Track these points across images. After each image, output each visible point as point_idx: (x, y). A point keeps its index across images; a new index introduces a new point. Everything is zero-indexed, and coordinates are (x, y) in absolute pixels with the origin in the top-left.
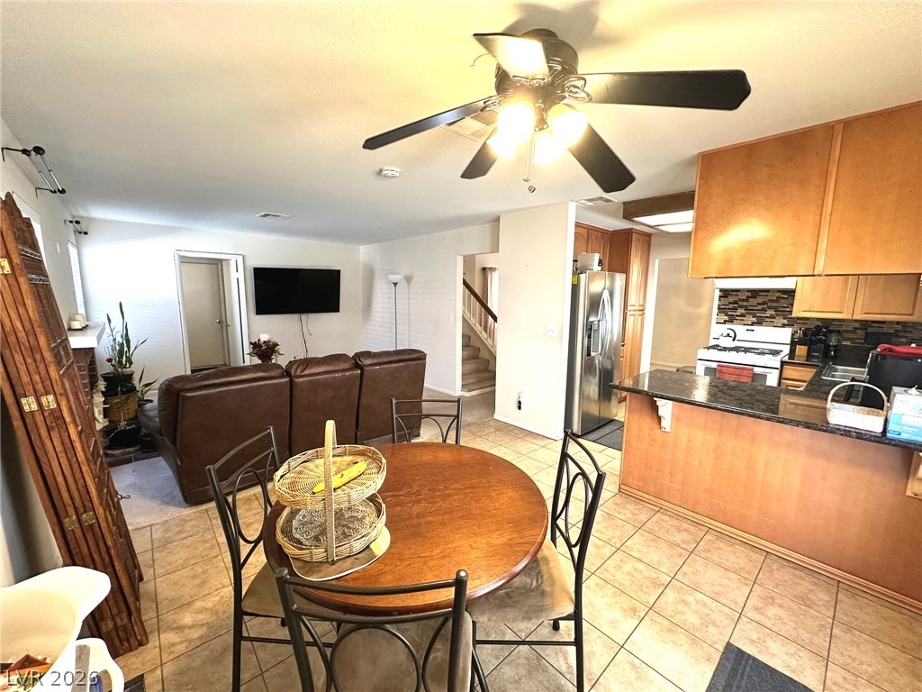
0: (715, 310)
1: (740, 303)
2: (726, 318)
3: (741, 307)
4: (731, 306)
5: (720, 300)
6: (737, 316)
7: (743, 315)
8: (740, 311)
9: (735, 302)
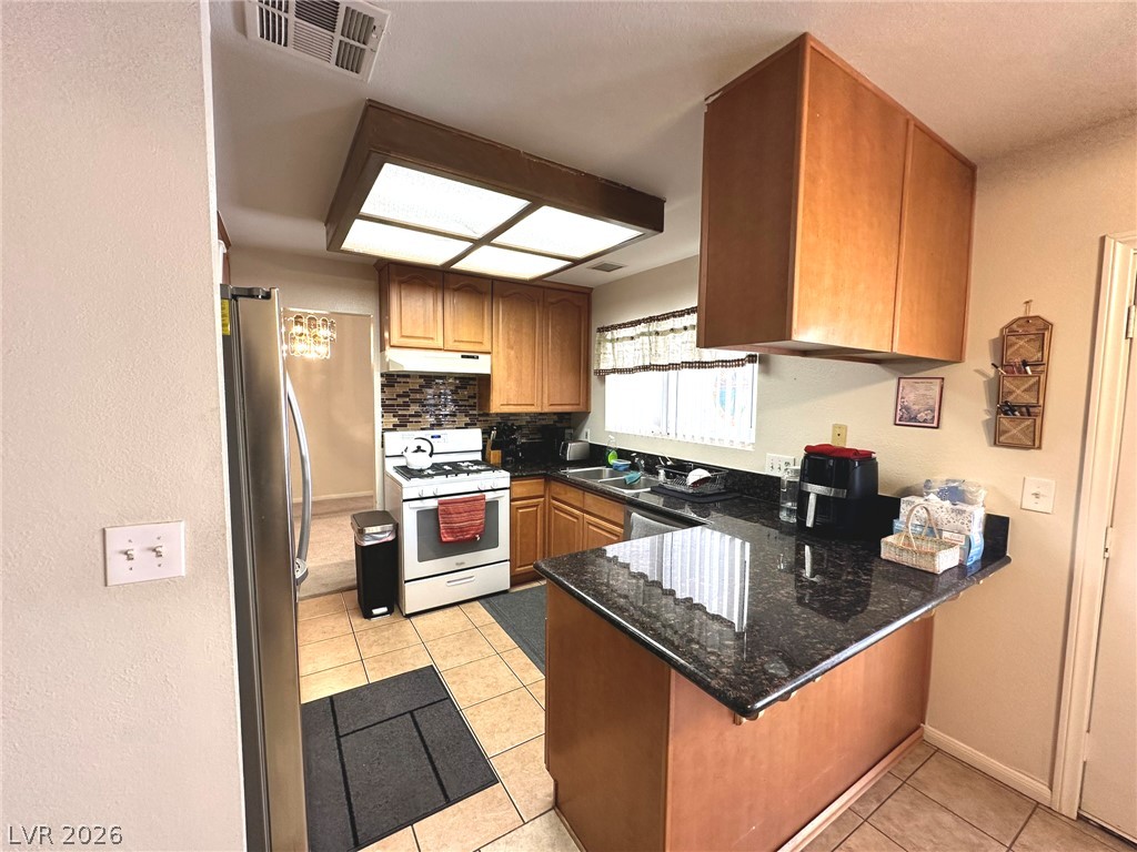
0: (378, 409)
1: (412, 396)
2: (396, 420)
3: (414, 401)
4: (400, 401)
5: (383, 391)
6: (411, 416)
7: (417, 415)
8: (414, 408)
9: (405, 395)
